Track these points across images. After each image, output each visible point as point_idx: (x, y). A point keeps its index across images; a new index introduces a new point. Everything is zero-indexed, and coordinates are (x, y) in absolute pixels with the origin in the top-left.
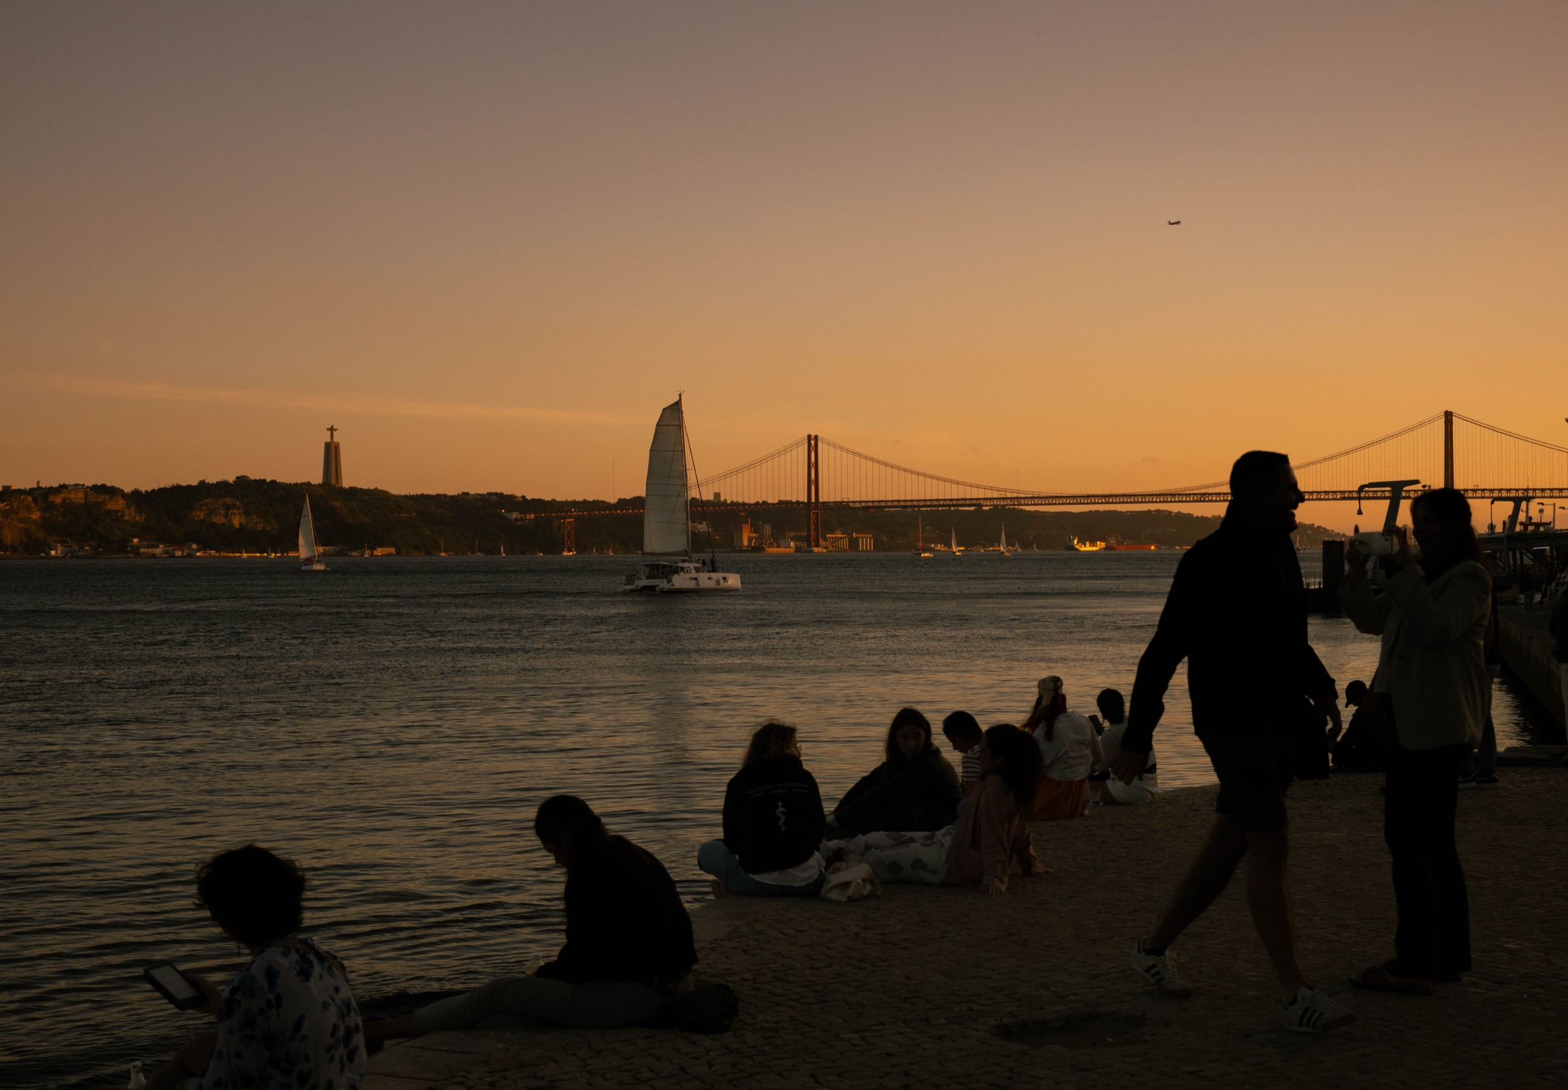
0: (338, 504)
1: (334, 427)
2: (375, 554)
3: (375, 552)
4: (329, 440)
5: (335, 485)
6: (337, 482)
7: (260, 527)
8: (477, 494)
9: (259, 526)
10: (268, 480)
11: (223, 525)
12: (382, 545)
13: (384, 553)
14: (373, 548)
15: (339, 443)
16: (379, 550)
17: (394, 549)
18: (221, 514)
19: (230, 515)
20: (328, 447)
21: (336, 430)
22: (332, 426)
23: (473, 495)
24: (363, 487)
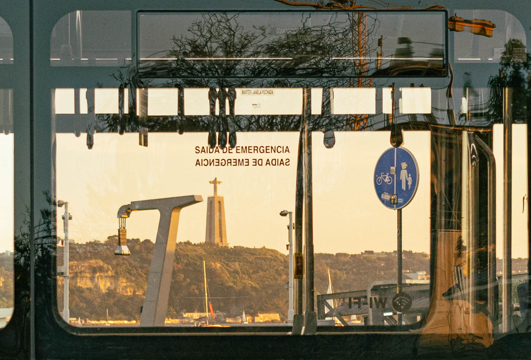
0: (218, 265)
1: (218, 180)
2: (256, 321)
3: (256, 318)
4: (212, 195)
5: (218, 245)
6: (221, 241)
7: (131, 292)
8: (383, 252)
9: (128, 290)
10: (142, 240)
11: (89, 289)
12: (264, 310)
13: (267, 319)
14: (254, 315)
15: (223, 198)
16: (261, 316)
17: (278, 315)
18: (86, 277)
19: (96, 279)
20: (211, 202)
21: (219, 183)
22: (216, 179)
23: (378, 254)
24: (248, 247)
